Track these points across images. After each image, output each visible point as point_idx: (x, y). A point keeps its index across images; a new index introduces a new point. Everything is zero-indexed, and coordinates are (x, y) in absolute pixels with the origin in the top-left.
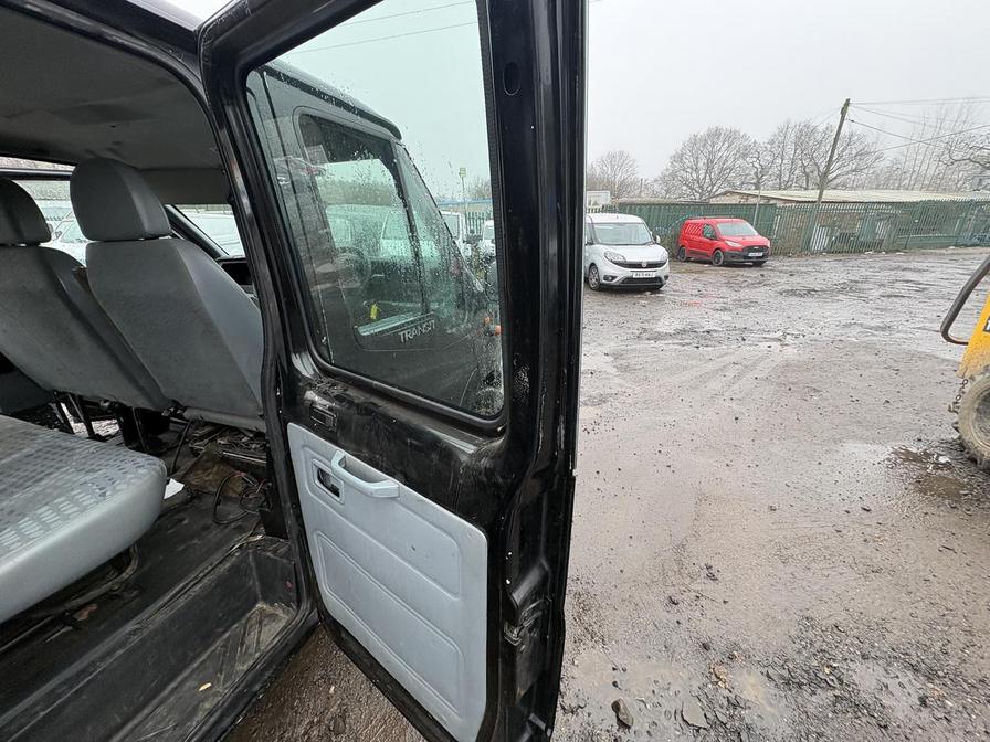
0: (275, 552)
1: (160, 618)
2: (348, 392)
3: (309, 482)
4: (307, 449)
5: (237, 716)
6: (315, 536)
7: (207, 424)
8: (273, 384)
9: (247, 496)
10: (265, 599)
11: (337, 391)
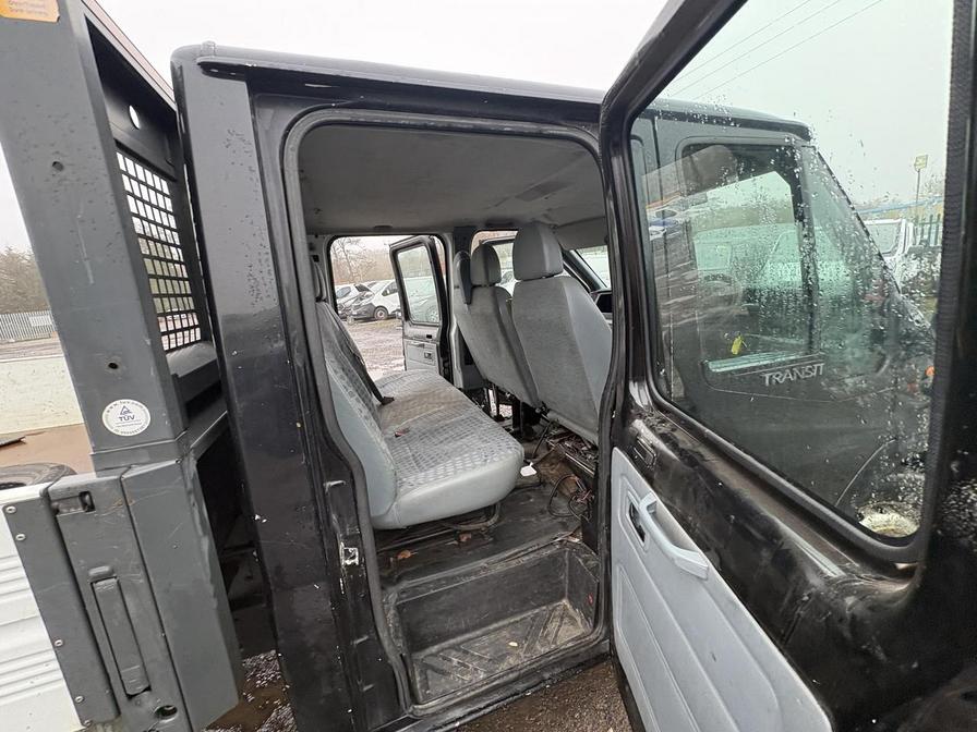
0: (586, 561)
1: (500, 568)
2: (675, 434)
3: (621, 512)
4: (625, 478)
5: (528, 688)
6: (618, 570)
7: (561, 427)
8: (611, 406)
9: (576, 499)
10: (570, 599)
11: (664, 429)
